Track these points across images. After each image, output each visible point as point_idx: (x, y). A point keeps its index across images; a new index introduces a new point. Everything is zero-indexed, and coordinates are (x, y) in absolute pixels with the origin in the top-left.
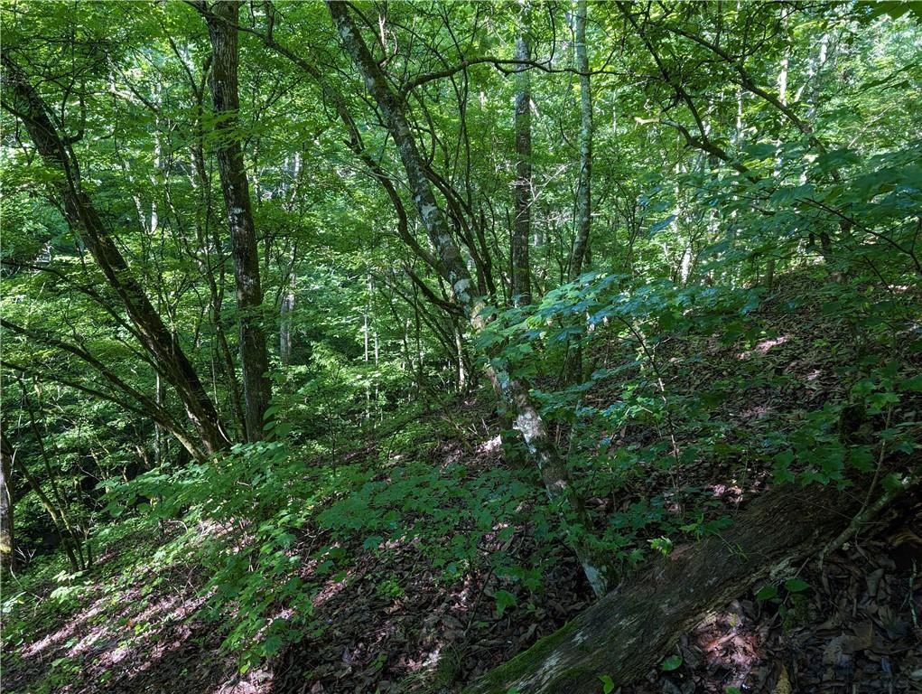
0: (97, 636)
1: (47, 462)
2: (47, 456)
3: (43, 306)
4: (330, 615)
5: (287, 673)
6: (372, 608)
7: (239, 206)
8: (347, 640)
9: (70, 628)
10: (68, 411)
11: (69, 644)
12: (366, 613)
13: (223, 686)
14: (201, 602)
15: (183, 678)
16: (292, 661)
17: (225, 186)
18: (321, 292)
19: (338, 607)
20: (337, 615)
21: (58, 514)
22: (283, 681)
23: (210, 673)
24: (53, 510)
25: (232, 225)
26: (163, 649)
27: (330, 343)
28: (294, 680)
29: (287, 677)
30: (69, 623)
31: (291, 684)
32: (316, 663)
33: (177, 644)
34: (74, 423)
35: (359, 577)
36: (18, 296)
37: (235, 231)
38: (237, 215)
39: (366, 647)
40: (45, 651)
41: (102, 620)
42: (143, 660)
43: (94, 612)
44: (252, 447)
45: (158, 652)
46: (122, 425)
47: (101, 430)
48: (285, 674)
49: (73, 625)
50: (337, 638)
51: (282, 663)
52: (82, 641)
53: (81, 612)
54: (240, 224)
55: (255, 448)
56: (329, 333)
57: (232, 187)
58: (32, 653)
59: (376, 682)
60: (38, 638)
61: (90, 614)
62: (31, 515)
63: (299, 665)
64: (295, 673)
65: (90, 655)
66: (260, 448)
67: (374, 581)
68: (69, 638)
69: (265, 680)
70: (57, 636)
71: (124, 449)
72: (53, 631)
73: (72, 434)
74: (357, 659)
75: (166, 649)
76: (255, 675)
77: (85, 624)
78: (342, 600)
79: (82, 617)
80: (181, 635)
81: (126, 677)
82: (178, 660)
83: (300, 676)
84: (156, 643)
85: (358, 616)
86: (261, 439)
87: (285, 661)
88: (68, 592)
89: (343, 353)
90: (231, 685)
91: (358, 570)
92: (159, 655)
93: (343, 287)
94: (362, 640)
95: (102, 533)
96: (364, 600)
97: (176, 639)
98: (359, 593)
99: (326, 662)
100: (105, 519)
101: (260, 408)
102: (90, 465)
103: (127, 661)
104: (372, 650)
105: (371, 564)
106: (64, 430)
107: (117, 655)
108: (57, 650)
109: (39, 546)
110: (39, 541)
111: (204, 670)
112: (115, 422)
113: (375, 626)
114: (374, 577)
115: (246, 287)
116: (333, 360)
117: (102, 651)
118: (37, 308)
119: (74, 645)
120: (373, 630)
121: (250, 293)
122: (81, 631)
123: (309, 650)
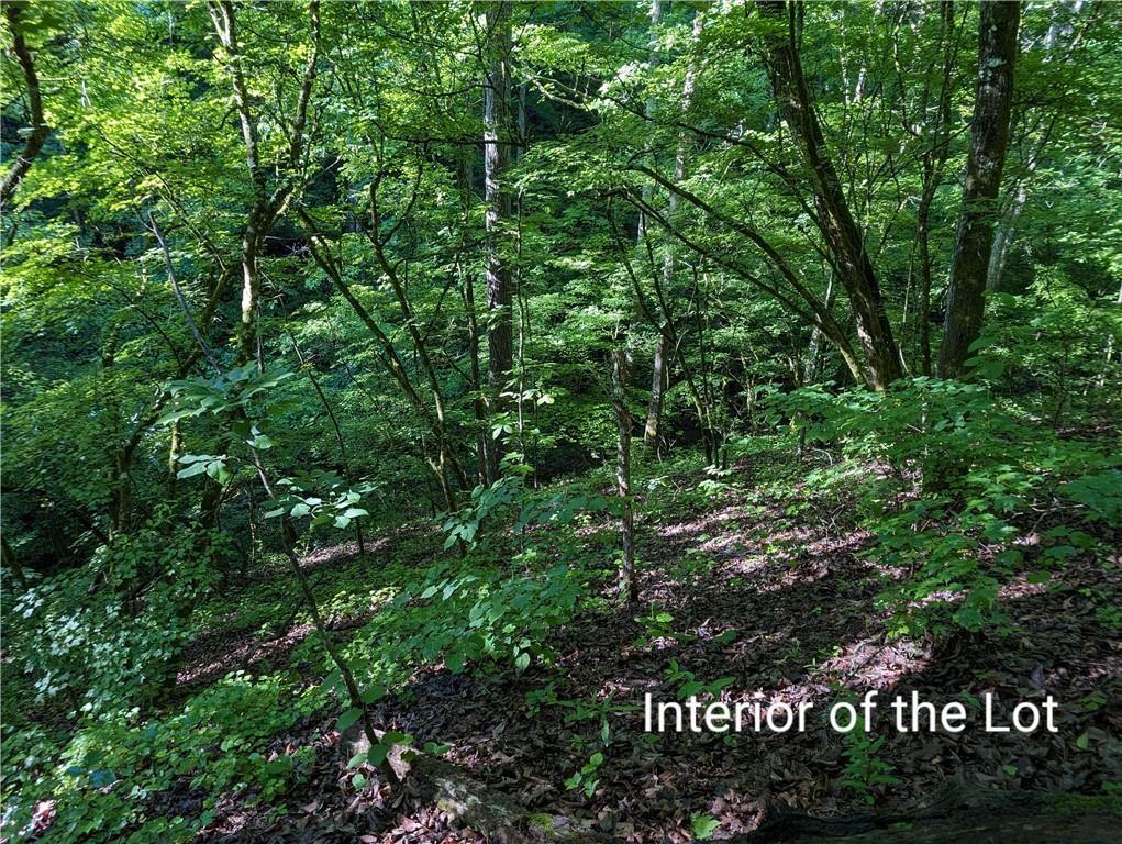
0: (727, 540)
1: (703, 356)
2: (704, 349)
3: (726, 188)
4: (1016, 618)
5: (950, 661)
6: (1085, 632)
7: (997, 57)
8: (1042, 658)
9: (701, 525)
10: (728, 308)
11: (702, 538)
12: (1074, 636)
13: (862, 643)
14: (841, 545)
15: (815, 615)
16: (958, 650)
17: (984, 28)
18: (1069, 194)
19: (1029, 612)
20: (1026, 622)
21: (704, 412)
22: (943, 668)
23: (847, 622)
24: (701, 406)
25: (982, 83)
26: (795, 578)
27: (1064, 270)
28: (957, 672)
29: (949, 665)
30: (701, 519)
31: (953, 675)
32: (992, 665)
33: (811, 579)
34: (730, 321)
35: (1069, 586)
36: (704, 175)
37: (984, 92)
38: (992, 69)
39: (1071, 676)
40: (679, 536)
41: (734, 526)
42: (773, 581)
43: (724, 516)
44: (941, 384)
45: (789, 579)
46: (777, 332)
47: (756, 333)
48: (947, 661)
49: (705, 523)
50: (1026, 649)
51: (945, 647)
52: (713, 541)
53: (712, 513)
54: (993, 82)
55: (944, 387)
56: (1067, 254)
57: (994, 28)
58: (666, 534)
59: (1082, 724)
60: (673, 522)
61: (720, 518)
62: (678, 406)
63: (967, 658)
64: (961, 665)
65: (721, 556)
66: (951, 388)
67: (1094, 599)
68: (699, 533)
69: (918, 658)
70: (689, 527)
71: (776, 359)
72: (686, 521)
73: (727, 332)
74: (1054, 686)
75: (798, 580)
76: (905, 646)
77: (717, 525)
78: (1036, 606)
79: (712, 518)
80: (815, 571)
81: (754, 590)
82: (812, 595)
83: (966, 671)
84: (788, 569)
85: (1061, 635)
86: (953, 377)
87: (949, 645)
88: (715, 486)
89: (1083, 286)
90: (874, 644)
91: (1065, 578)
92: (791, 583)
93: (1108, 188)
94: (1064, 665)
95: (741, 442)
96: (1073, 618)
97: (809, 573)
98: (1065, 606)
99: (1004, 670)
100: (744, 429)
101: (962, 336)
102: (737, 369)
103: (755, 575)
104: (1078, 684)
105: (1089, 577)
106: (720, 327)
107: (747, 566)
108: (690, 540)
109: (679, 439)
110: (680, 433)
111: (841, 617)
112: (771, 328)
113: (1090, 656)
114: (1094, 594)
115: (981, 171)
116: (1063, 294)
117: (732, 556)
118: (718, 190)
119: (706, 541)
120: (1085, 660)
121: (985, 180)
122: (713, 530)
123: (983, 647)
